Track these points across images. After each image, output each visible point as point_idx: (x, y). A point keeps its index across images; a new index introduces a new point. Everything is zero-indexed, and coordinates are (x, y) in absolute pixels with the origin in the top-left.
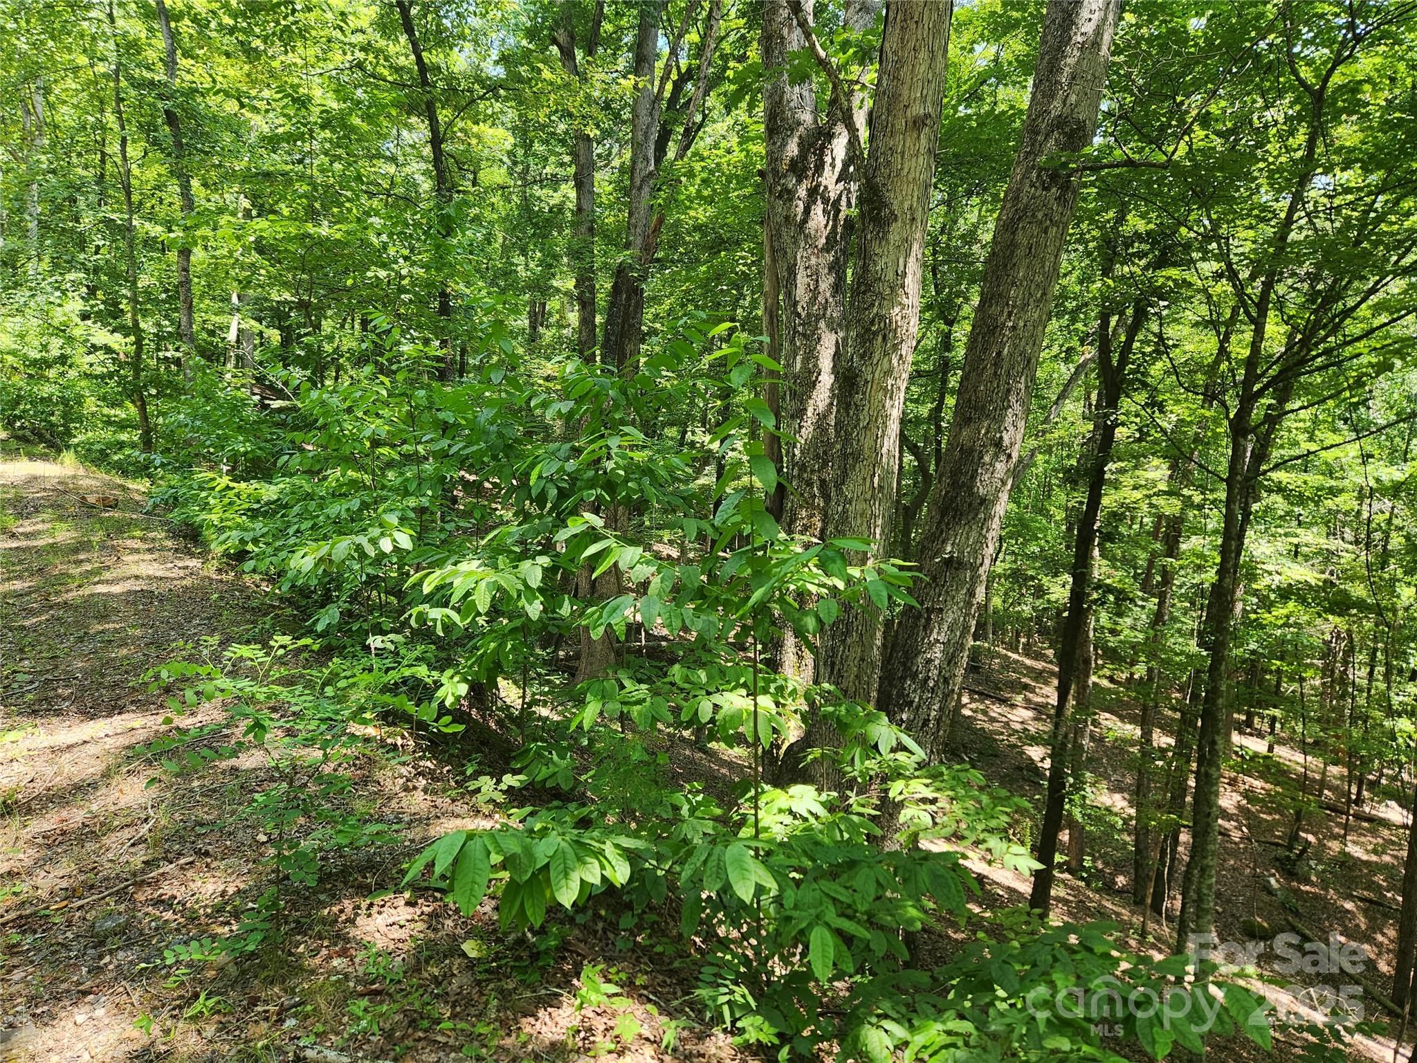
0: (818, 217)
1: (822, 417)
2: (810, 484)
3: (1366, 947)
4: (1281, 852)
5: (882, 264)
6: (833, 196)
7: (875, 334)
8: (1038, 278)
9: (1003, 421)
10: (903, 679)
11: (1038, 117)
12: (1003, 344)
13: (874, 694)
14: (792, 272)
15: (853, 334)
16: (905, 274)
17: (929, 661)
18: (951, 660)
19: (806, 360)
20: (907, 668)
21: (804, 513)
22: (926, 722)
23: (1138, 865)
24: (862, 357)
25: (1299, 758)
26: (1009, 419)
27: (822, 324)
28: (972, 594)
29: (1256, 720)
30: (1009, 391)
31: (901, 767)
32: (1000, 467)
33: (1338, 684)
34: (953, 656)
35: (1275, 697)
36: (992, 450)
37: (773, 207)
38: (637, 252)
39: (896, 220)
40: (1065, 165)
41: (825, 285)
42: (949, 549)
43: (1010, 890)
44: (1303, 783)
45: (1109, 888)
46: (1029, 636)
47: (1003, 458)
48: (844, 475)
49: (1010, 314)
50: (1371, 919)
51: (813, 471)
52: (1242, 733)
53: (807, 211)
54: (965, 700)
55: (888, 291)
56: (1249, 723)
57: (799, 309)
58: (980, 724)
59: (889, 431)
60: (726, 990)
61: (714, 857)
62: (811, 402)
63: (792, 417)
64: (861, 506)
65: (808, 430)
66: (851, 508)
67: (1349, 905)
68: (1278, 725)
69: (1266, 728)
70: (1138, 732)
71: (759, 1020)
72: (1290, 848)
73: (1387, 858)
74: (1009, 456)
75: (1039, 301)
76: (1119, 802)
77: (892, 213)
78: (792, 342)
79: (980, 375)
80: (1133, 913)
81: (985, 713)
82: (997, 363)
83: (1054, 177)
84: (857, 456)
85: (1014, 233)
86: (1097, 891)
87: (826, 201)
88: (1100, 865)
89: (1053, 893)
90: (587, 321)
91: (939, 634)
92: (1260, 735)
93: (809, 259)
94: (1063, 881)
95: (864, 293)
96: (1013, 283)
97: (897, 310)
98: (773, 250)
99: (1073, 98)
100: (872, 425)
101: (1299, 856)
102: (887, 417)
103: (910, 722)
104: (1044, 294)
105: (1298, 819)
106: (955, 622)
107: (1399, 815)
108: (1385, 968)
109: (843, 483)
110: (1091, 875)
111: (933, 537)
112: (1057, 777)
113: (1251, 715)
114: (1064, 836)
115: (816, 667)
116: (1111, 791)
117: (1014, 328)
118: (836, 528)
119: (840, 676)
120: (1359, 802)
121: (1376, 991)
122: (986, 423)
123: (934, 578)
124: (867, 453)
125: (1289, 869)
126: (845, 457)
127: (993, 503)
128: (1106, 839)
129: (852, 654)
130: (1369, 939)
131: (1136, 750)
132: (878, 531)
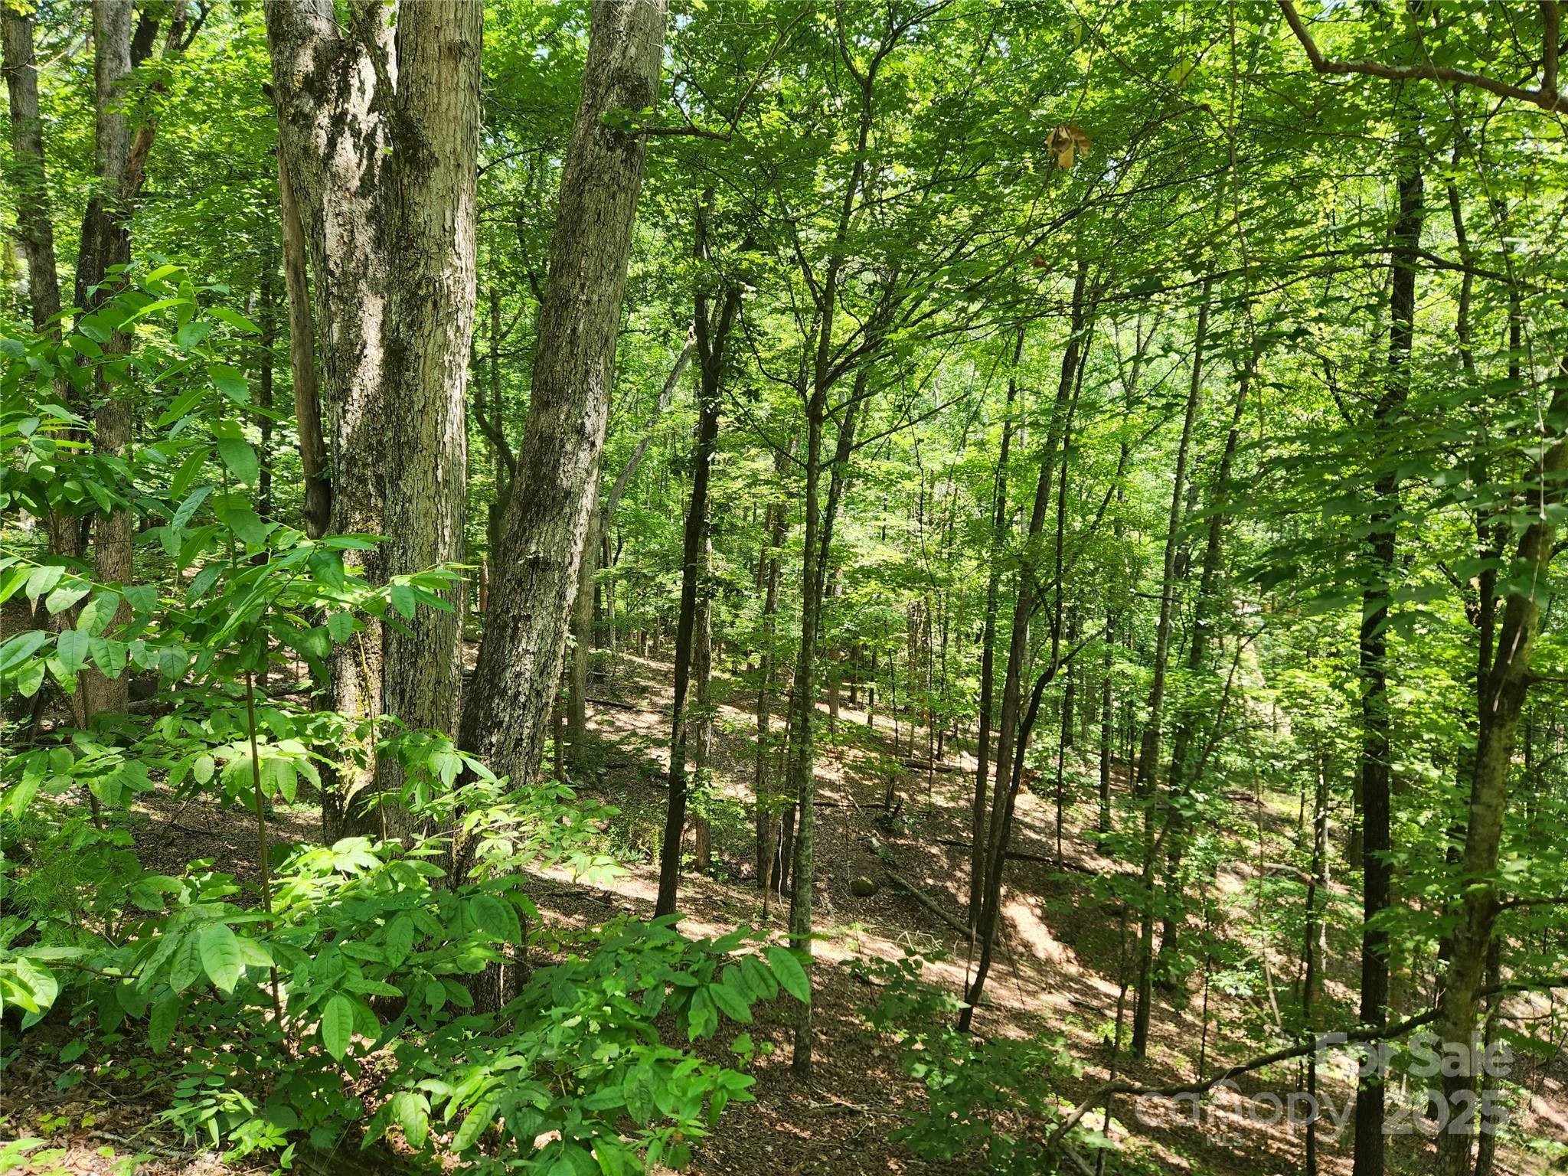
0: (347, 154)
1: (371, 400)
2: (363, 480)
3: (949, 884)
4: (880, 813)
5: (426, 213)
6: (365, 128)
7: (424, 299)
8: (610, 249)
9: (583, 405)
10: (491, 698)
11: (598, 66)
12: (577, 320)
13: (456, 720)
14: (318, 217)
15: (396, 298)
16: (453, 231)
17: (519, 675)
18: (543, 670)
19: (345, 329)
20: (494, 686)
21: (358, 516)
22: (519, 742)
23: (761, 850)
24: (410, 326)
25: (892, 724)
26: (590, 404)
27: (363, 286)
28: (562, 596)
29: (859, 694)
30: (587, 372)
31: (481, 795)
32: (584, 456)
33: (921, 655)
34: (545, 666)
35: (870, 670)
36: (574, 438)
37: (286, 134)
38: (114, 181)
39: (437, 163)
40: (627, 124)
41: (364, 237)
42: (533, 548)
43: (639, 901)
44: (891, 747)
45: (735, 878)
46: (655, 637)
47: (586, 446)
48: (401, 467)
49: (582, 287)
50: (951, 858)
51: (365, 465)
52: (847, 708)
53: (332, 143)
54: (589, 712)
55: (435, 249)
56: (852, 699)
57: (332, 266)
58: (605, 737)
59: (450, 416)
60: (212, 1101)
61: (187, 946)
62: (357, 381)
63: (334, 399)
64: (424, 504)
65: (355, 415)
66: (411, 507)
67: (935, 850)
68: (876, 697)
69: (866, 700)
70: (755, 719)
71: (258, 1124)
72: (887, 808)
73: (962, 803)
74: (593, 444)
75: (613, 274)
76: (743, 793)
77: (432, 155)
78: (326, 305)
79: (556, 354)
80: (756, 897)
81: (611, 724)
82: (573, 342)
83: (618, 137)
84: (414, 446)
85: (580, 195)
86: (725, 883)
87: (356, 134)
88: (726, 858)
89: (679, 894)
90: (43, 271)
91: (528, 643)
92: (862, 708)
93: (339, 203)
94: (692, 881)
95: (406, 249)
96: (584, 252)
97: (448, 272)
98: (292, 191)
99: (632, 51)
100: (429, 409)
101: (895, 814)
102: (448, 399)
103: (501, 744)
104: (617, 267)
105: (892, 780)
106: (545, 628)
107: (969, 762)
108: (963, 899)
109: (399, 478)
110: (719, 869)
111: (516, 537)
112: (677, 778)
113: (853, 690)
114: (692, 836)
115: (382, 698)
116: (735, 782)
117: (588, 302)
118: (395, 532)
119: (412, 704)
120: (939, 757)
121: (957, 921)
122: (565, 408)
123: (520, 583)
124: (425, 441)
125: (887, 827)
126: (399, 446)
127: (579, 496)
128: (730, 831)
129: (425, 678)
130: (951, 877)
131: (755, 739)
132: (447, 532)
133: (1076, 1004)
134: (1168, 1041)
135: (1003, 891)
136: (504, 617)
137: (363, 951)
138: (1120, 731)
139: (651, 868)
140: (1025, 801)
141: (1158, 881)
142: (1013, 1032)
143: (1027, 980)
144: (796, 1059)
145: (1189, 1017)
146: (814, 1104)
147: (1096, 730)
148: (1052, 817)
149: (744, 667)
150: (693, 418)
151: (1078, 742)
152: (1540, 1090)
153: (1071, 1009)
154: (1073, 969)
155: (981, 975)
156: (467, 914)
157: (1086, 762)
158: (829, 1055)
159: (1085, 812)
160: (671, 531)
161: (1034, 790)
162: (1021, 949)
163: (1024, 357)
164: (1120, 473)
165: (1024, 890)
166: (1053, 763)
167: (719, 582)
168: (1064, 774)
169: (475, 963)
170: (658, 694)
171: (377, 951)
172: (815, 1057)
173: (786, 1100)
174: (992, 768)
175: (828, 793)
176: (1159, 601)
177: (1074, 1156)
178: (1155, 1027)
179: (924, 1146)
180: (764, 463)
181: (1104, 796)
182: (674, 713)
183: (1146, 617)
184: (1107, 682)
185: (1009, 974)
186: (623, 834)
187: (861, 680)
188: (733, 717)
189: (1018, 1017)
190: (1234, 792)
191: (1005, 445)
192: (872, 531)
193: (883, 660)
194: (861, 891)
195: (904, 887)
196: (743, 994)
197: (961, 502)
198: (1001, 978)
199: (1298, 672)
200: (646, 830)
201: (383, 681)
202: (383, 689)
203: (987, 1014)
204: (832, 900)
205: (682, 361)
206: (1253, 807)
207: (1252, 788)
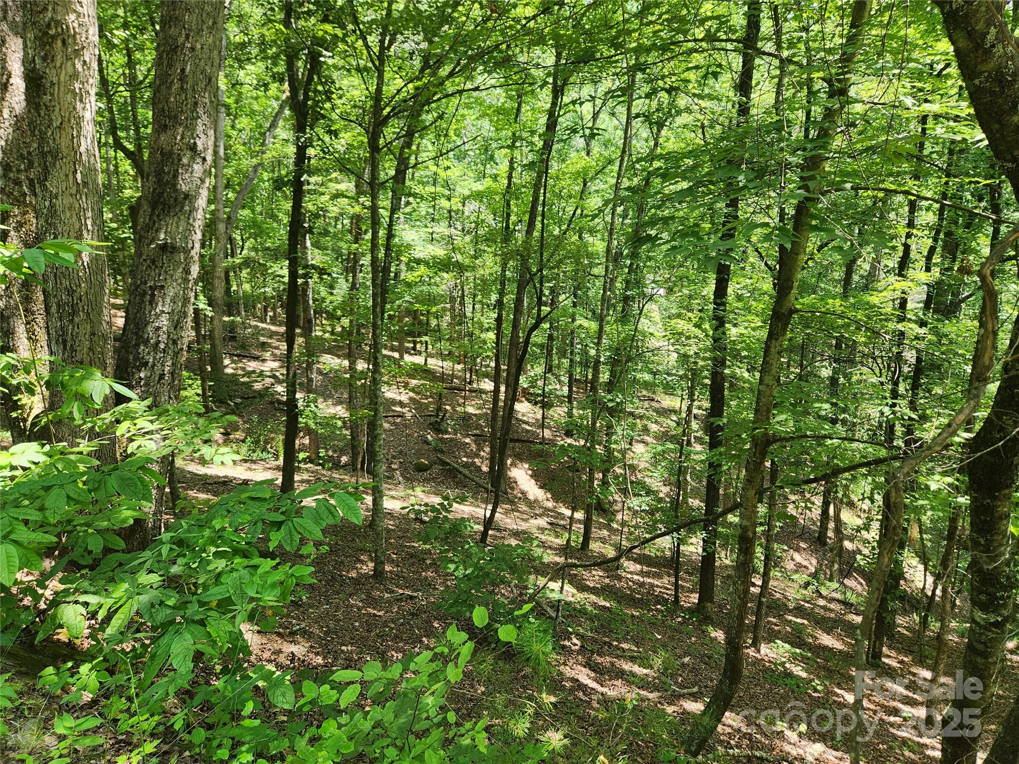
1: (18, 119)
2: (18, 182)
3: (476, 460)
4: (433, 419)
7: (53, 37)
8: (208, 8)
9: (194, 129)
10: (137, 345)
12: (185, 63)
13: (111, 362)
15: (31, 36)
17: (158, 329)
18: (177, 325)
20: (139, 337)
21: (17, 211)
22: (162, 376)
23: (353, 447)
24: (44, 59)
25: (440, 363)
26: (200, 128)
27: (5, 28)
28: (187, 272)
29: (418, 346)
30: (196, 103)
31: (131, 412)
32: (198, 168)
33: (459, 319)
34: (178, 322)
35: (426, 329)
36: (189, 154)
42: (162, 236)
44: (442, 378)
45: (337, 466)
46: (274, 309)
47: (199, 160)
48: (46, 173)
49: (187, 36)
50: (478, 445)
51: (19, 171)
52: (411, 354)
54: (227, 362)
56: (414, 348)
58: (239, 378)
59: (84, 132)
62: (6, 103)
64: (68, 200)
65: (8, 132)
66: (58, 203)
67: (467, 440)
68: (430, 347)
69: (423, 349)
70: (346, 363)
72: (437, 416)
73: (485, 410)
74: (204, 159)
75: (211, 27)
76: (341, 411)
79: (170, 88)
80: (351, 476)
81: (244, 369)
82: (183, 78)
84: (55, 154)
86: (330, 469)
88: (330, 453)
89: (297, 478)
91: (164, 306)
92: (420, 353)
94: (306, 469)
96: (186, 10)
97: (72, 17)
100: (65, 125)
101: (442, 419)
102: (80, 119)
103: (148, 378)
104: (215, 23)
105: (440, 399)
106: (176, 295)
107: (488, 385)
108: (485, 469)
109: (46, 180)
110: (325, 461)
111: (148, 228)
112: (291, 403)
113: (415, 343)
114: (306, 441)
115: (49, 346)
116: (335, 405)
117: (193, 49)
118: (46, 221)
119: (73, 350)
120: (470, 383)
121: (481, 482)
122: (180, 130)
123: (153, 262)
124: (65, 151)
125: (437, 428)
126: (43, 155)
127: (196, 197)
128: (332, 436)
129: (82, 331)
130: (477, 455)
131: (348, 376)
132: (89, 222)
133: (551, 524)
134: (603, 540)
135: (509, 462)
136: (143, 287)
137: (25, 514)
138: (580, 363)
139: (277, 463)
140: (523, 408)
141: (599, 449)
142: (513, 542)
143: (523, 513)
144: (375, 570)
145: (615, 526)
146: (387, 595)
147: (566, 362)
148: (539, 416)
149: (339, 329)
150: (292, 150)
151: (555, 371)
152: (798, 550)
153: (549, 527)
154: (550, 504)
155: (494, 511)
156: (109, 485)
157: (560, 381)
158: (398, 566)
159: (559, 412)
160: (281, 234)
161: (528, 400)
162: (520, 495)
163: (523, 118)
164: (581, 198)
165: (521, 460)
166: (540, 383)
167: (314, 267)
168: (547, 390)
169: (125, 520)
170: (277, 348)
171: (38, 513)
172: (388, 568)
173: (369, 595)
174: (503, 388)
175: (398, 409)
176: (602, 279)
177: (545, 607)
178: (595, 532)
179: (454, 610)
180: (347, 185)
181: (570, 402)
182: (287, 359)
183: (595, 290)
184: (572, 332)
185: (513, 510)
186: (257, 442)
187: (419, 336)
188: (330, 362)
189: (516, 534)
190: (645, 396)
191: (510, 177)
192: (424, 236)
193: (434, 322)
194: (420, 468)
195: (448, 464)
196: (317, 523)
197: (482, 217)
198: (506, 513)
199: (679, 321)
200: (273, 439)
201: (48, 334)
202: (49, 341)
203: (498, 534)
204: (402, 475)
205: (282, 107)
206: (654, 404)
207: (654, 393)
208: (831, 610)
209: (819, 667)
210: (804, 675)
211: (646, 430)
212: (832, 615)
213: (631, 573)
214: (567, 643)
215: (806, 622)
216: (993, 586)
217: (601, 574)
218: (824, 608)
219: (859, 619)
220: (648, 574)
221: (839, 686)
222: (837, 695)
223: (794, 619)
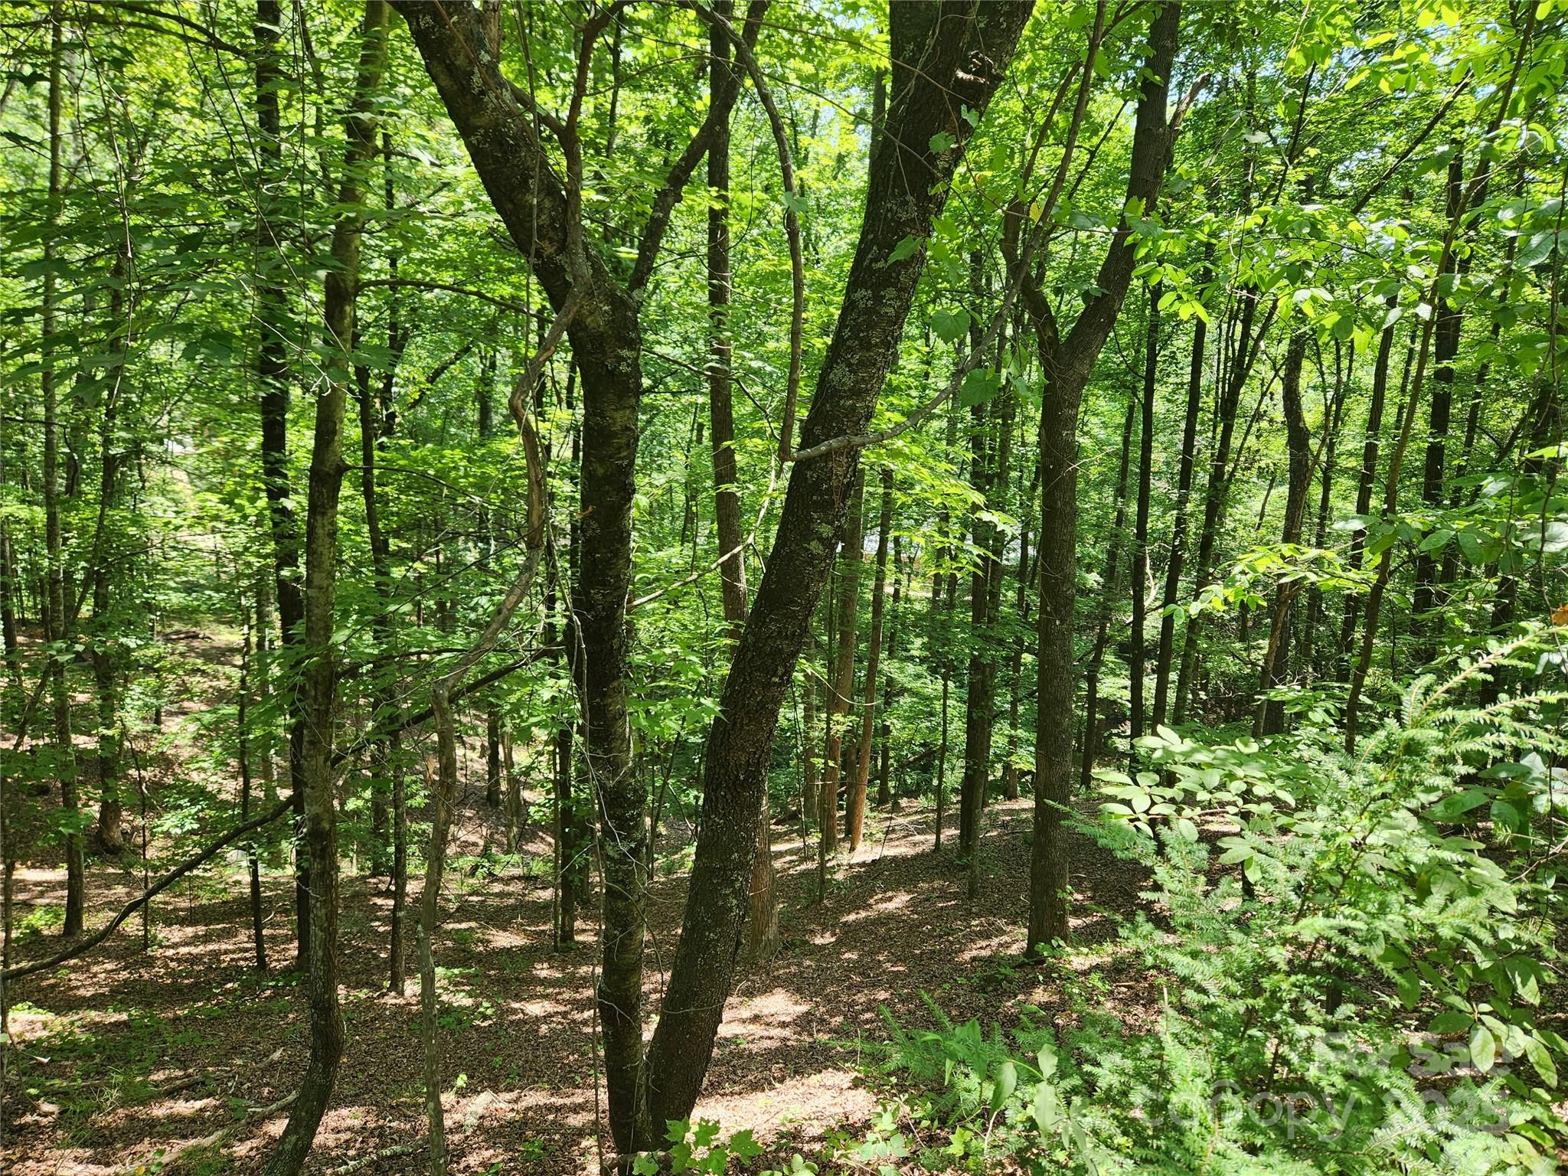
190: (177, 632)
206: (195, 643)
207: (197, 624)
208: (509, 895)
209: (492, 982)
210: (468, 1002)
211: (184, 690)
212: (512, 901)
213: (175, 946)
214: (29, 1118)
215: (473, 924)
216: (620, 806)
217: (109, 966)
218: (501, 895)
219: (547, 895)
220: (206, 939)
221: (518, 998)
222: (514, 1011)
223: (458, 926)
